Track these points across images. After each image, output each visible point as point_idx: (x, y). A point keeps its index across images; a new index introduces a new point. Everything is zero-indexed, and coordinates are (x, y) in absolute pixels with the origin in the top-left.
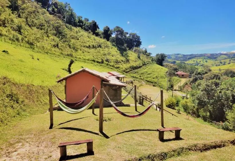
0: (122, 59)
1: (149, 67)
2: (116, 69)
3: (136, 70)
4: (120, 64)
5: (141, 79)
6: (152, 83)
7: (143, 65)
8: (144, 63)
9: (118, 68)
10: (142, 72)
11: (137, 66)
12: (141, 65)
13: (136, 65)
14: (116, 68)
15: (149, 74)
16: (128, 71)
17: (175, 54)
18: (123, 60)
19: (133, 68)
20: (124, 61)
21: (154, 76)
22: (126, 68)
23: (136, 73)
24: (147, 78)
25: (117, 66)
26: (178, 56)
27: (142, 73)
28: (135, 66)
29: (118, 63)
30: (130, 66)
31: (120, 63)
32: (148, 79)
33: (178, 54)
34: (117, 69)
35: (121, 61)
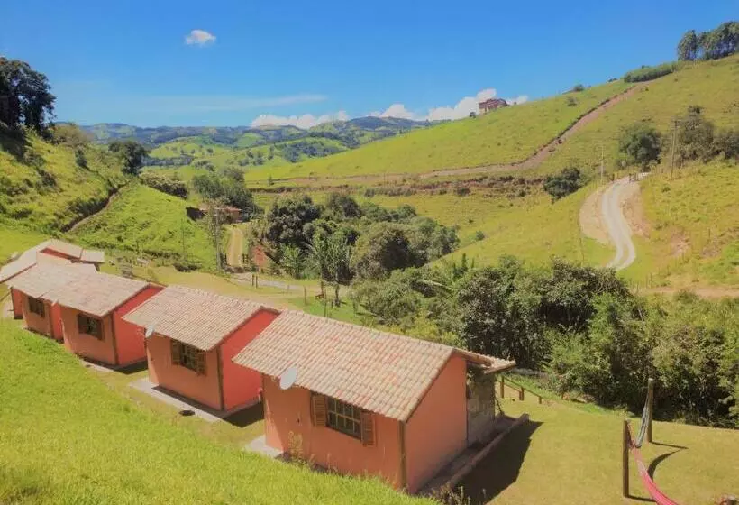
0: (26, 177)
1: (132, 201)
2: (17, 222)
3: (97, 217)
4: (26, 197)
5: (128, 248)
6: (167, 256)
7: (113, 192)
8: (110, 188)
9: (22, 215)
10: (120, 222)
11: (93, 200)
12: (104, 194)
13: (87, 196)
14: (13, 216)
15: (144, 226)
16: (67, 222)
18: (33, 180)
19: (81, 210)
20: (38, 185)
21: (164, 233)
22: (59, 213)
23: (98, 227)
24: (144, 240)
25: (20, 207)
26: (119, 131)
27: (121, 226)
28: (86, 199)
29: (17, 193)
30: (71, 203)
31: (25, 192)
32: (151, 245)
33: (118, 126)
34: (24, 221)
35: (23, 185)
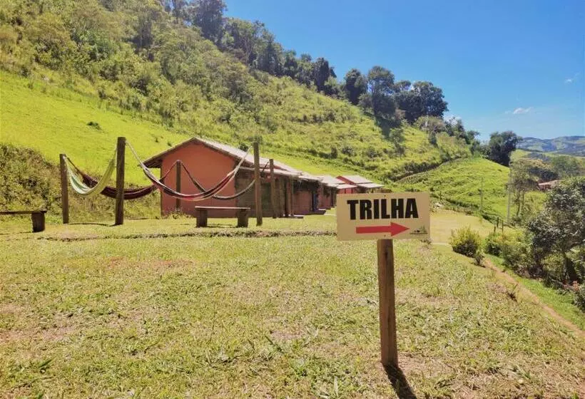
0: (384, 147)
1: (460, 167)
2: (366, 171)
3: (422, 175)
4: (380, 159)
5: (435, 197)
6: (465, 206)
7: (444, 161)
8: (445, 157)
9: (373, 168)
10: (439, 179)
11: (425, 163)
12: (438, 161)
13: (421, 160)
14: (367, 169)
15: (459, 184)
16: (399, 175)
17: (567, 138)
18: (389, 149)
19: (413, 169)
20: (391, 152)
21: (474, 189)
22: (395, 169)
23: (420, 181)
24: (451, 193)
25: (372, 164)
27: (437, 182)
28: (419, 163)
29: (375, 156)
30: (406, 164)
31: (380, 155)
32: (454, 198)
34: (371, 172)
35: (381, 151)
